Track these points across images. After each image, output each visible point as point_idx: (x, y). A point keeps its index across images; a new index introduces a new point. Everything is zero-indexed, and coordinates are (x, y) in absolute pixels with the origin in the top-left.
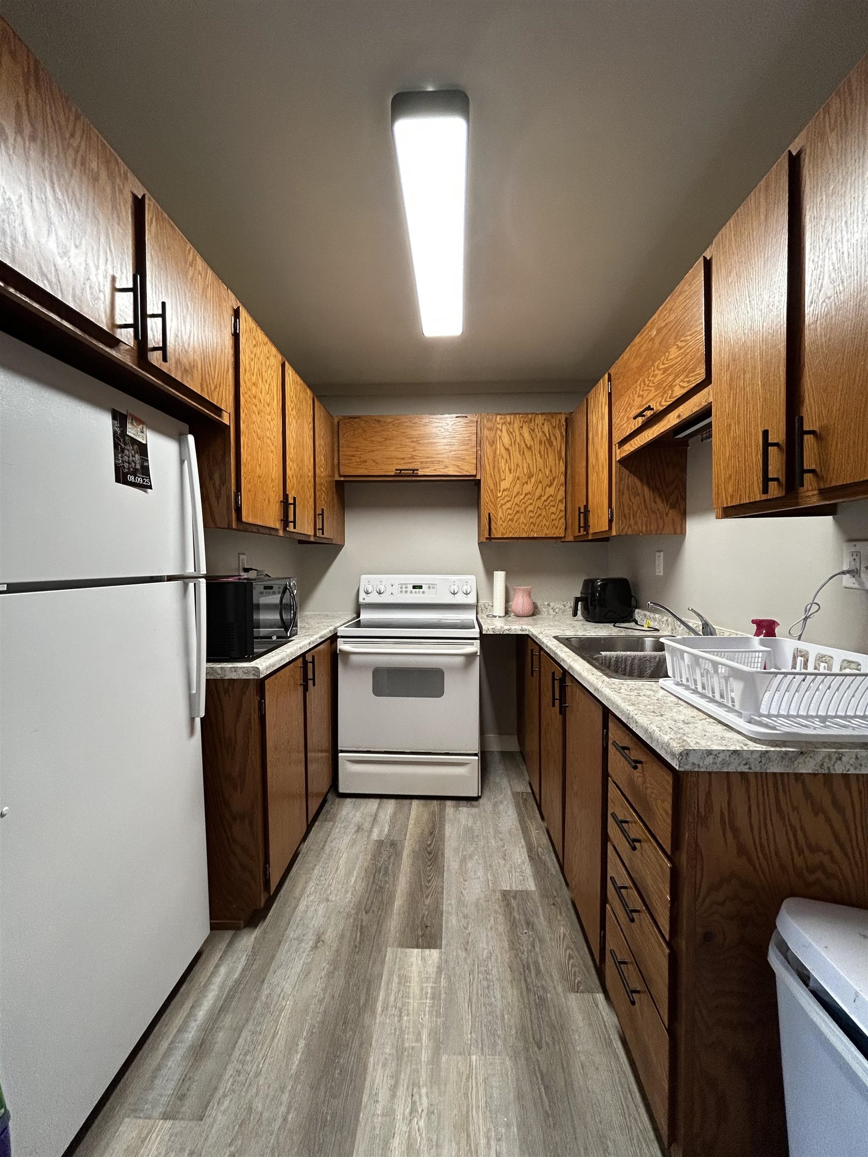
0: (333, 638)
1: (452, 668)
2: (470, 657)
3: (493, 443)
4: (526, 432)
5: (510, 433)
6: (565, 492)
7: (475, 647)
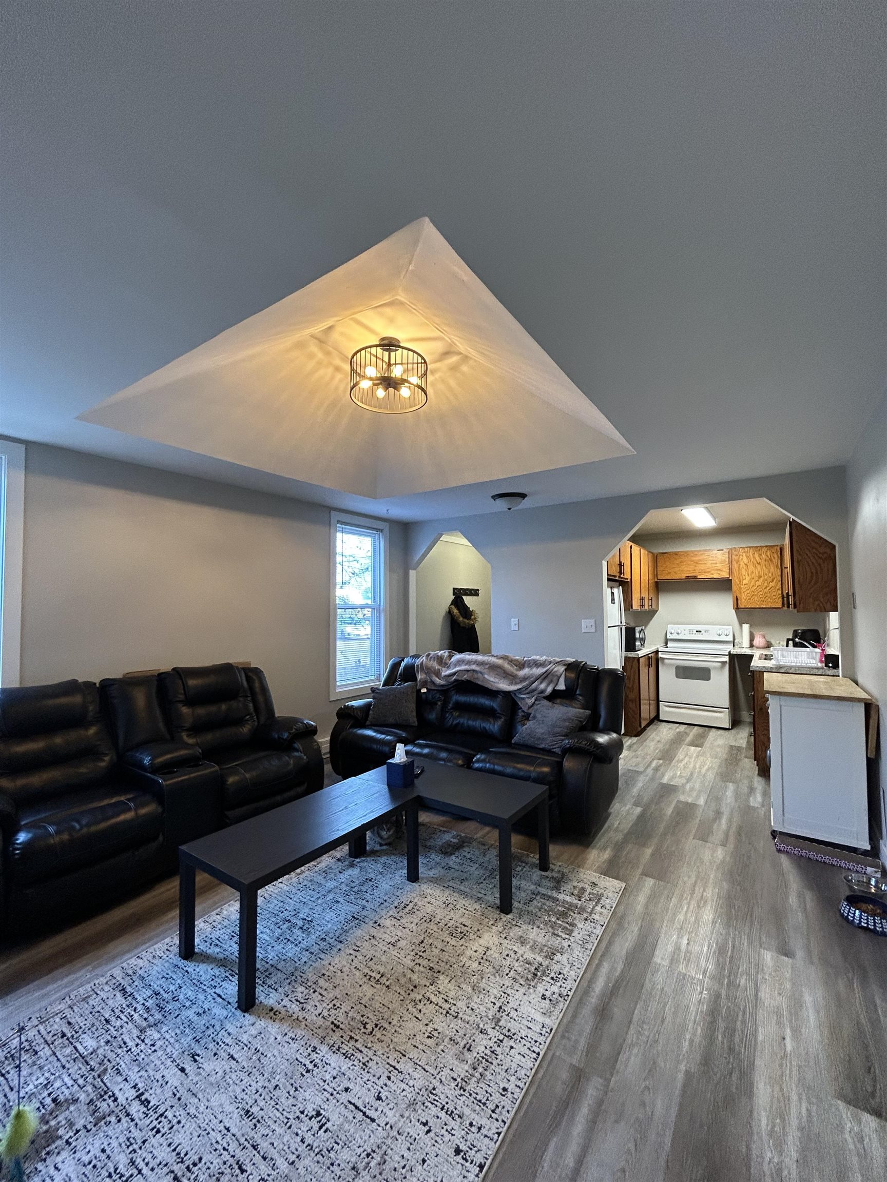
0: (657, 652)
1: (715, 668)
2: (724, 663)
3: (738, 562)
4: (756, 555)
5: (748, 557)
6: (782, 584)
7: (727, 659)
